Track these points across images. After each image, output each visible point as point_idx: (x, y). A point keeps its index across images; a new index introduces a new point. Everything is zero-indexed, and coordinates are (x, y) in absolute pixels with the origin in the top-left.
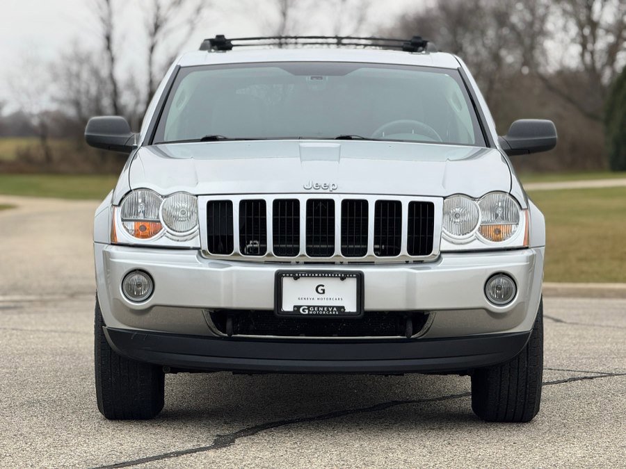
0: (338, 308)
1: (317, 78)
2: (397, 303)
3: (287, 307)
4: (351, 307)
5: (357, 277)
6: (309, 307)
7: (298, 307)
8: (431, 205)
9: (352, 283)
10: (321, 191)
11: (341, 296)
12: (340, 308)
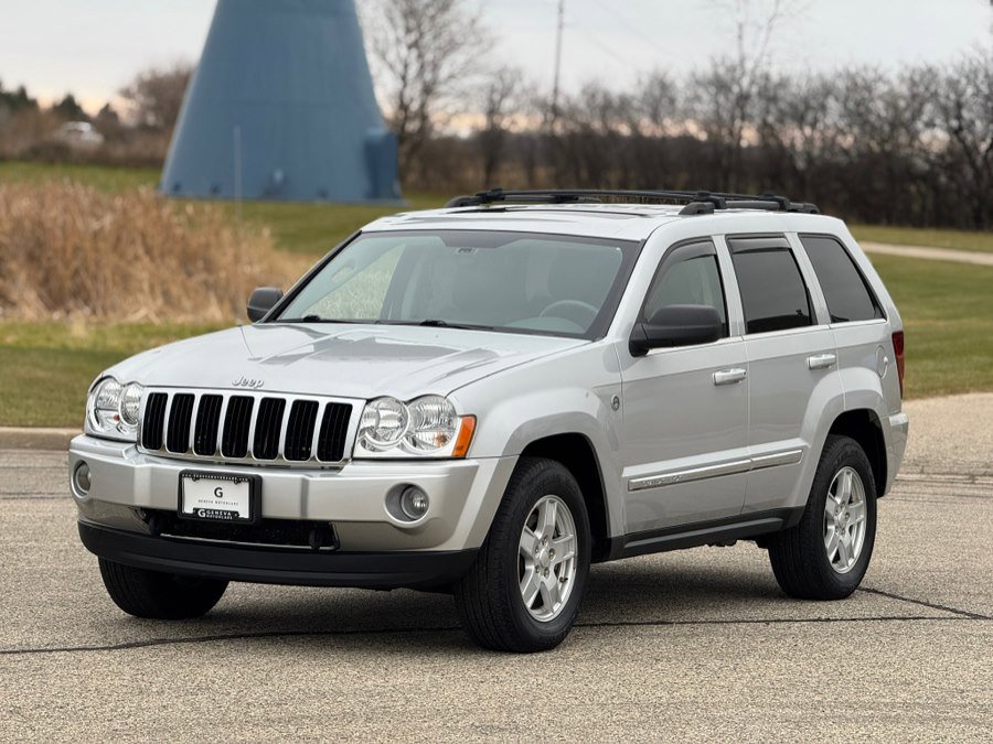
0: (231, 512)
1: (465, 250)
2: (291, 511)
3: (188, 509)
4: (244, 514)
5: (249, 480)
6: (206, 510)
7: (196, 510)
8: (349, 408)
9: (245, 487)
10: (247, 387)
11: (236, 501)
12: (235, 513)
